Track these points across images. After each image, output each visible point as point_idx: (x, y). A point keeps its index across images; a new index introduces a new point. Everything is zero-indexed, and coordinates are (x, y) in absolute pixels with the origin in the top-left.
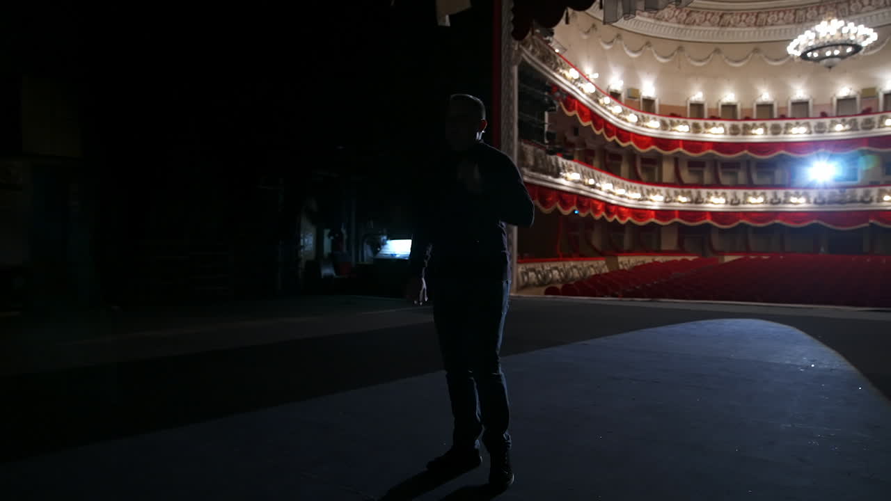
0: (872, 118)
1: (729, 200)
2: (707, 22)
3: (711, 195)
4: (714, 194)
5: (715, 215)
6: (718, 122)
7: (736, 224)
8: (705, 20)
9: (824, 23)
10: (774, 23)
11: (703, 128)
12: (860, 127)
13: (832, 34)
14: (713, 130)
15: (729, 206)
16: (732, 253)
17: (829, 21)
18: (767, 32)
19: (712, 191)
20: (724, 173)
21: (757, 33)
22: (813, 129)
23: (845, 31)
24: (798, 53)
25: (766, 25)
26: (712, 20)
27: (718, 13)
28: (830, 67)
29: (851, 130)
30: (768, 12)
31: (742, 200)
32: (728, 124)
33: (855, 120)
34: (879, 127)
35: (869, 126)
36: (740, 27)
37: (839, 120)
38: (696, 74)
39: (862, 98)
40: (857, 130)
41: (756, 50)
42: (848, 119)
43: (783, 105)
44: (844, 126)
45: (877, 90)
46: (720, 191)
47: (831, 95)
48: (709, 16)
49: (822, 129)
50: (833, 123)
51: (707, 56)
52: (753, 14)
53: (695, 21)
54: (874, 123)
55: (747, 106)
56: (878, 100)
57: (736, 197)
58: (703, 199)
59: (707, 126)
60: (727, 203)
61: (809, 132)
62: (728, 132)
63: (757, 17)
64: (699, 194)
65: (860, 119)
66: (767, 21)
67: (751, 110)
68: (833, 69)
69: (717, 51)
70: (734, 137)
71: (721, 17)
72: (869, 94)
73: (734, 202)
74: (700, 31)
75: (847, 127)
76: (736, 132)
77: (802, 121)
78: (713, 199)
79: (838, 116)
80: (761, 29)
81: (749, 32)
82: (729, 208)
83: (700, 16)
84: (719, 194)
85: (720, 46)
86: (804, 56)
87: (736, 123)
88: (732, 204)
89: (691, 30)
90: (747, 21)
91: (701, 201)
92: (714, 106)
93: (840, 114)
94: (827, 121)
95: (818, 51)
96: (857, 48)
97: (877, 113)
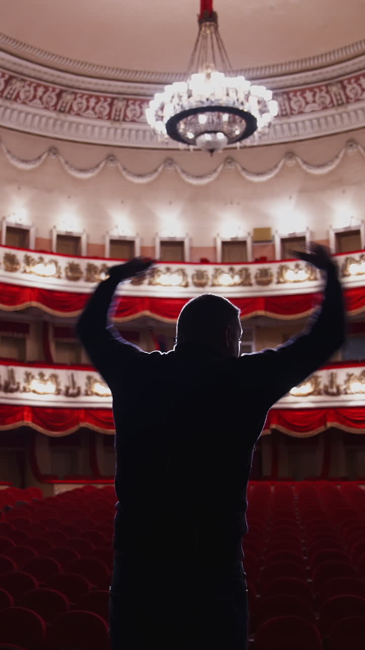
0: (269, 269)
1: (63, 388)
2: (37, 101)
3: (33, 377)
4: (37, 377)
5: (38, 413)
6: (47, 257)
7: (74, 429)
8: (35, 97)
10: (136, 119)
11: (23, 265)
12: (253, 281)
14: (38, 268)
15: (61, 398)
16: (67, 480)
18: (126, 132)
19: (35, 371)
20: (59, 345)
21: (112, 131)
22: (190, 280)
25: (124, 120)
26: (45, 98)
27: (54, 90)
29: (242, 284)
30: (128, 100)
31: (83, 389)
32: (64, 262)
33: (246, 270)
34: (279, 282)
35: (264, 279)
36: (88, 118)
37: (225, 268)
38: (19, 180)
39: (255, 242)
40: (250, 285)
41: (111, 158)
42: (237, 268)
43: (148, 244)
44: (233, 277)
45: (273, 232)
46: (48, 372)
47: (215, 235)
48: (40, 91)
49: (203, 281)
50: (218, 273)
51: (36, 156)
52: (105, 99)
53: (18, 96)
54: (271, 275)
55: (96, 240)
56: (274, 246)
57: (74, 383)
58: (18, 383)
59: (28, 261)
60: (58, 392)
61: (184, 284)
62: (63, 274)
63: (111, 105)
64: (11, 375)
65: (254, 269)
66: (125, 115)
67: (103, 247)
69: (53, 151)
70: (72, 283)
71: (59, 96)
72: (262, 237)
73: (71, 391)
74: (27, 114)
75: (237, 279)
76: (76, 275)
77: (174, 267)
78: (35, 384)
79: (223, 263)
80: (117, 125)
81: (101, 127)
82: (60, 401)
83: (27, 88)
84: (46, 377)
85: (58, 144)
87: (76, 261)
88: (67, 394)
89: (13, 110)
90: (97, 110)
91: (15, 387)
92: (45, 236)
93: (226, 261)
94: (209, 269)
97: (274, 261)
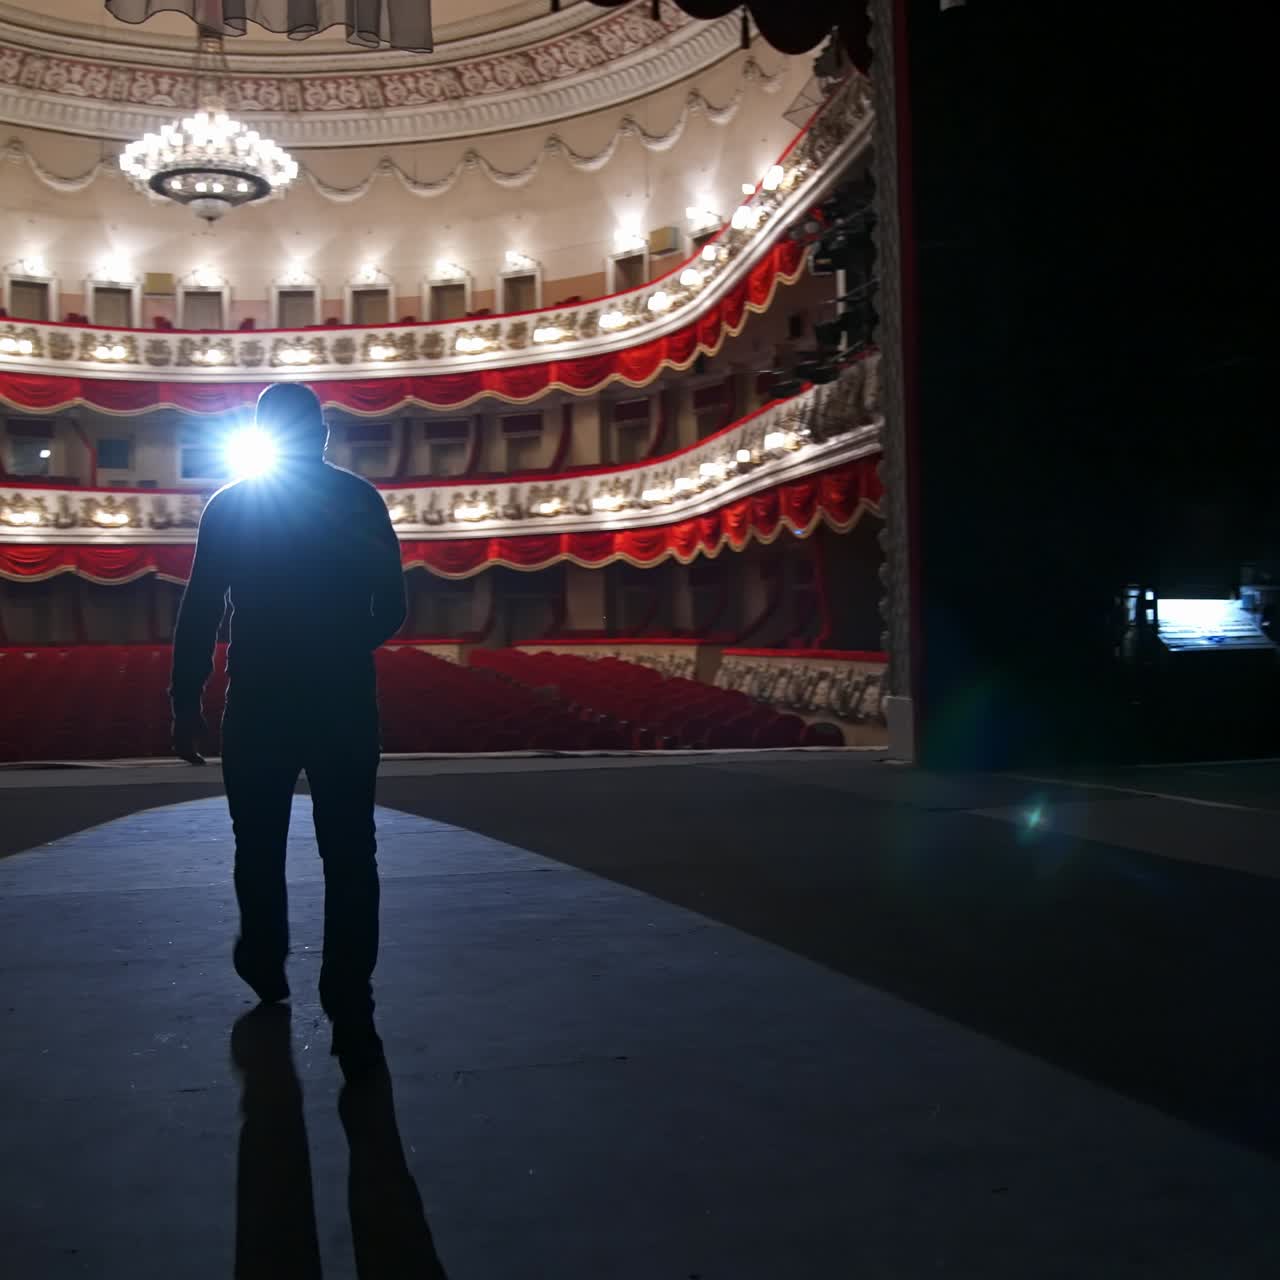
9: (201, 117)
13: (215, 145)
17: (211, 115)
23: (242, 145)
24: (146, 174)
28: (211, 219)
68: (215, 223)
86: (158, 183)
95: (179, 177)
96: (261, 188)
